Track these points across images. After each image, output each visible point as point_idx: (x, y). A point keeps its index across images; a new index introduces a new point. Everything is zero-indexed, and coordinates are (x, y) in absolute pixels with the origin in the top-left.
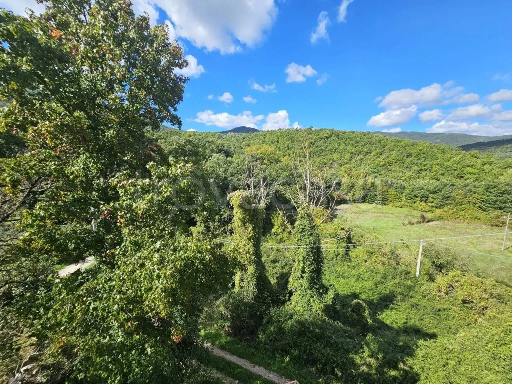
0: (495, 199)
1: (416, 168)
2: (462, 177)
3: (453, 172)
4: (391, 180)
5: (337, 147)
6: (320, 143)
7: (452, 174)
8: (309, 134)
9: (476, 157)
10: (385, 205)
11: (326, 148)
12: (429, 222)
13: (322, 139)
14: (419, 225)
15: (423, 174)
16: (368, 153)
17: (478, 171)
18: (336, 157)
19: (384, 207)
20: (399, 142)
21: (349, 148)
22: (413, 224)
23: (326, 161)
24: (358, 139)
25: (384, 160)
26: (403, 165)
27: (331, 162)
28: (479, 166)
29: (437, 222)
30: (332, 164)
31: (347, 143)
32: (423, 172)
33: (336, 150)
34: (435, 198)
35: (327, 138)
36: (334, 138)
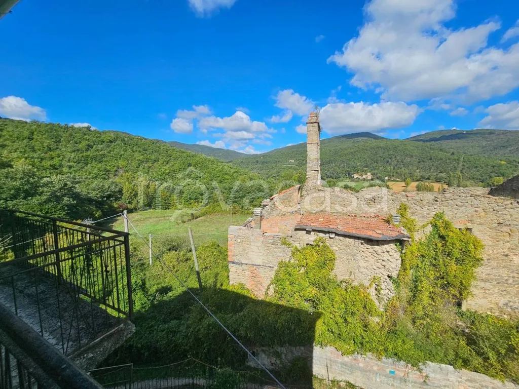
5: (123, 153)
6: (100, 147)
8: (85, 134)
10: (169, 209)
11: (109, 152)
12: (197, 218)
13: (103, 142)
14: (190, 222)
16: (156, 161)
18: (121, 163)
19: (168, 211)
20: (184, 152)
21: (136, 154)
22: (185, 222)
23: (108, 168)
24: (146, 147)
25: (169, 168)
27: (115, 168)
29: (203, 217)
30: (116, 171)
31: (134, 149)
33: (121, 156)
35: (111, 142)
36: (119, 142)
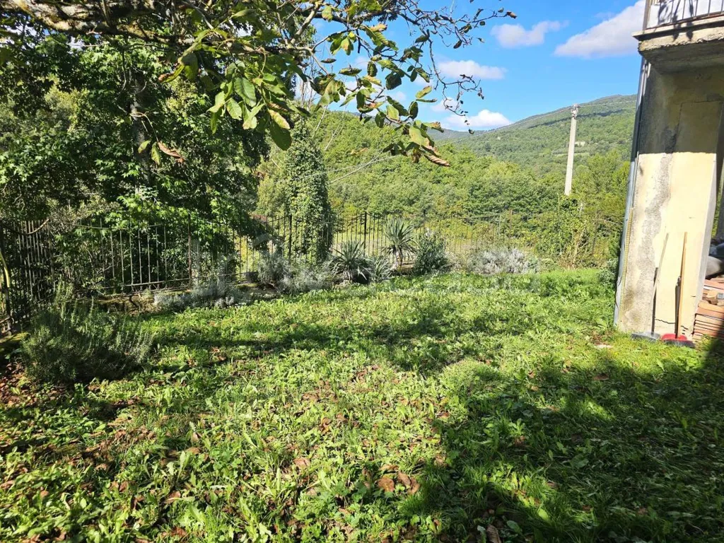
0: (481, 205)
1: (378, 166)
2: (439, 182)
3: (427, 173)
4: (345, 184)
7: (427, 176)
9: (451, 151)
15: (390, 176)
17: (456, 172)
26: (358, 160)
28: (456, 164)
32: (388, 173)
34: (412, 211)
